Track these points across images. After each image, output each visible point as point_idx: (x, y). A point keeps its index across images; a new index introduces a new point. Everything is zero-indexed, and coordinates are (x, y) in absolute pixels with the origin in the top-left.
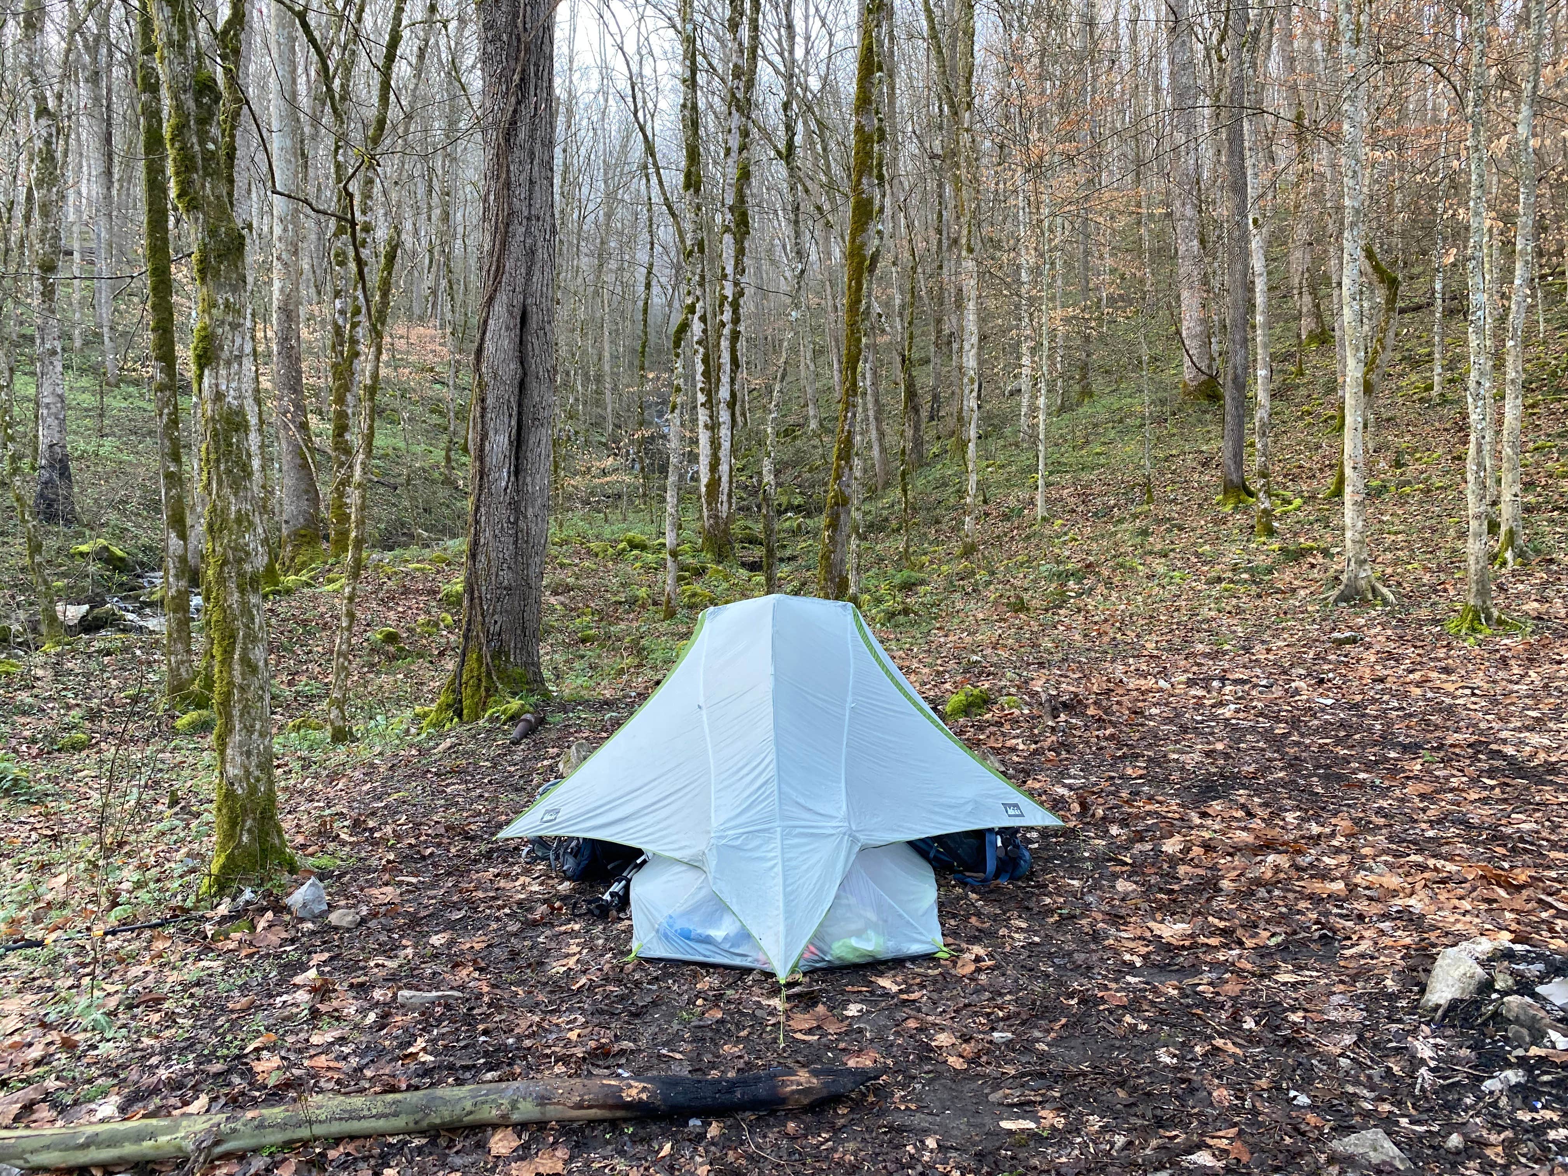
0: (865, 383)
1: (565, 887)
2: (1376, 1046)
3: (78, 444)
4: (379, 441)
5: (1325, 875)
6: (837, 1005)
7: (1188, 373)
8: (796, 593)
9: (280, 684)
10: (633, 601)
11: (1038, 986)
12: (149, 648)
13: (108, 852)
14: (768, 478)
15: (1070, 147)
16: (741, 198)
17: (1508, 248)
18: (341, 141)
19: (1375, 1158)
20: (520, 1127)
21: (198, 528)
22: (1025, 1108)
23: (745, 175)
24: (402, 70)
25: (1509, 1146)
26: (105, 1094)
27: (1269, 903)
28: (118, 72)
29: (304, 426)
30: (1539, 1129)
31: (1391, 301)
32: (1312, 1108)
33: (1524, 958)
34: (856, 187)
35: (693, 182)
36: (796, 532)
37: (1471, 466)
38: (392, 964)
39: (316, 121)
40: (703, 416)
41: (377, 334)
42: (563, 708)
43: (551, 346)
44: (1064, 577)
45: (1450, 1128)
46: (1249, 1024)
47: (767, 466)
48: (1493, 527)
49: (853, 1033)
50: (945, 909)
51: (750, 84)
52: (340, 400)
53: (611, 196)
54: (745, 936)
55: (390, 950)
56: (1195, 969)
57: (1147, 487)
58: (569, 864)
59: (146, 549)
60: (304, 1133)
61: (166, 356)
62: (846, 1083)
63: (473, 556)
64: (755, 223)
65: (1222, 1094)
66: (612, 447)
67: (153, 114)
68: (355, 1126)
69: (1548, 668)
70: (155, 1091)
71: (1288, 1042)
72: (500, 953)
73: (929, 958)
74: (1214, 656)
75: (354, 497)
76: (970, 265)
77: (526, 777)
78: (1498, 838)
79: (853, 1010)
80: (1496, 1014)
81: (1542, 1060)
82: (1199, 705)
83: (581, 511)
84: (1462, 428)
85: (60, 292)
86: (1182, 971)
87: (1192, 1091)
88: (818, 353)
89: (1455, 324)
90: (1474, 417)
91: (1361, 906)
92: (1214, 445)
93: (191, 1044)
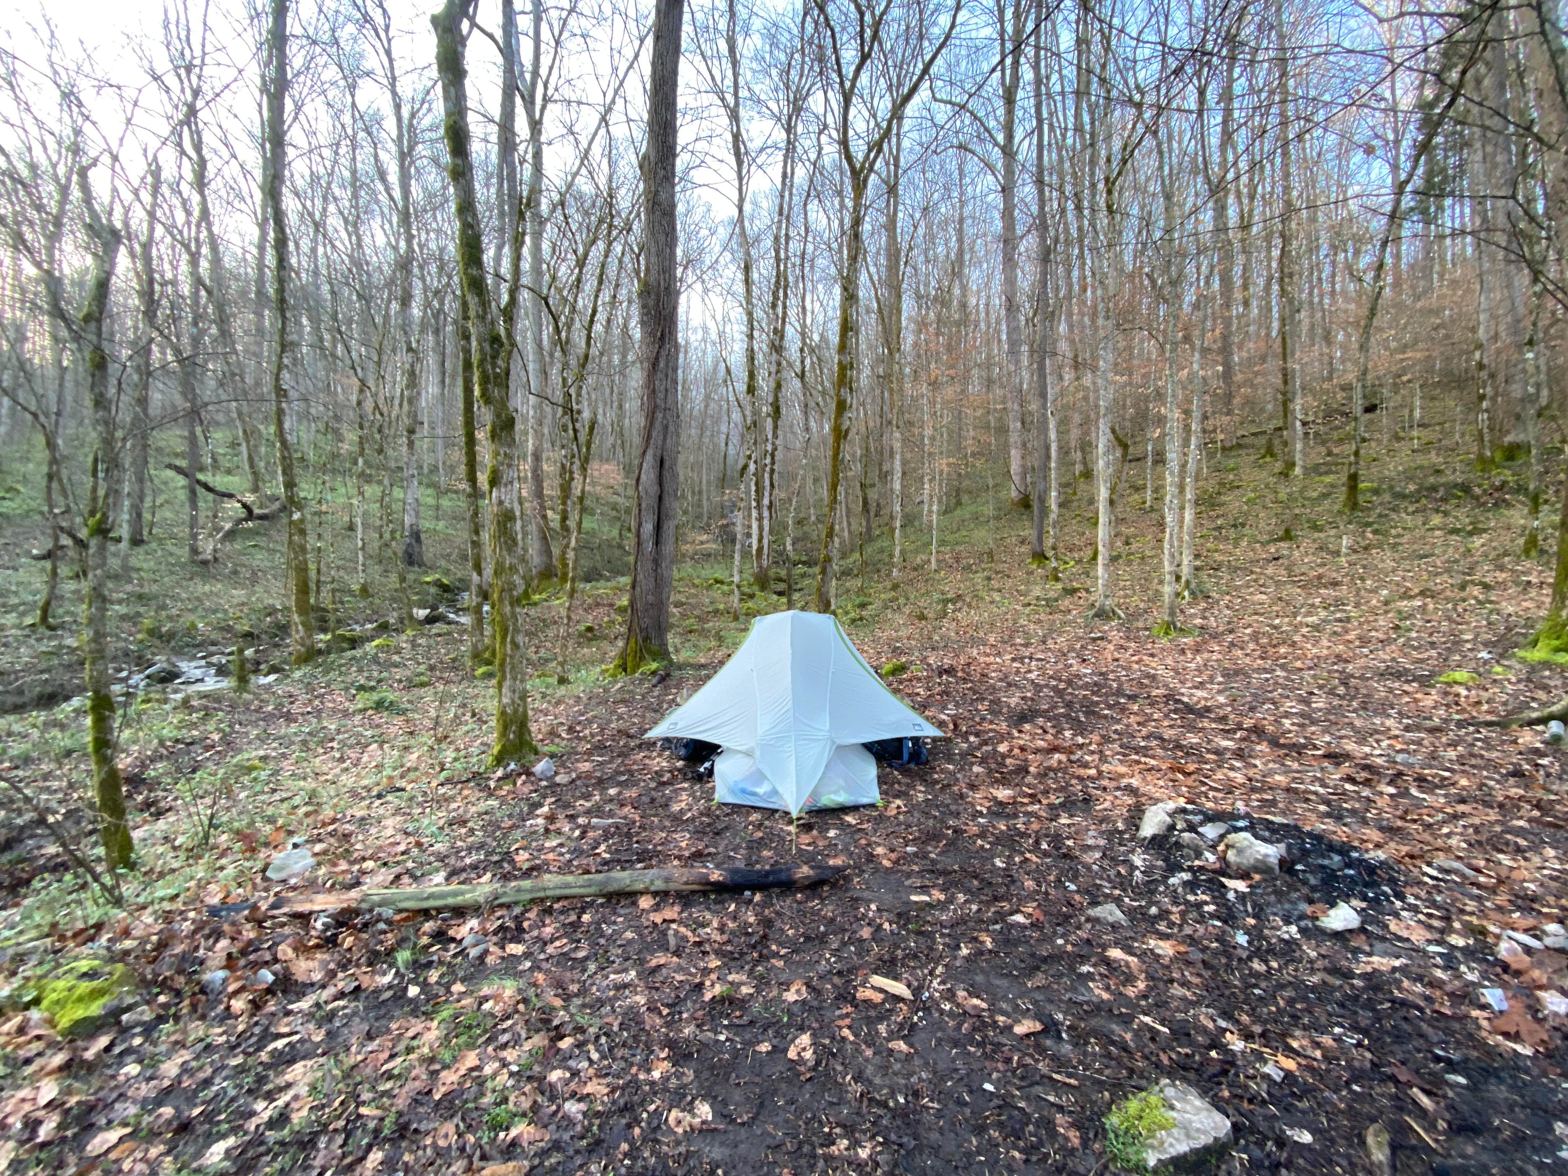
0: (841, 497)
1: (680, 764)
2: (1112, 859)
3: (426, 525)
4: (585, 525)
5: (1086, 765)
6: (824, 830)
7: (1014, 494)
8: (803, 609)
9: (531, 653)
10: (716, 611)
11: (931, 822)
12: (462, 632)
13: (439, 741)
14: (789, 547)
15: (952, 372)
16: (776, 398)
17: (1187, 428)
18: (565, 366)
19: (1111, 919)
20: (655, 894)
21: (489, 570)
22: (924, 889)
23: (779, 386)
24: (598, 328)
25: (1183, 914)
26: (437, 870)
27: (1056, 781)
28: (449, 328)
29: (544, 517)
30: (1199, 905)
31: (1124, 455)
32: (1078, 892)
33: (1192, 812)
34: (838, 395)
35: (751, 389)
36: (803, 575)
37: (1166, 546)
38: (588, 804)
39: (552, 355)
40: (754, 513)
41: (584, 469)
42: (680, 667)
43: (675, 476)
44: (946, 601)
45: (1151, 903)
46: (1044, 846)
47: (789, 541)
48: (1178, 578)
49: (832, 846)
50: (882, 780)
51: (782, 338)
52: (564, 503)
53: (708, 397)
54: (775, 792)
55: (587, 797)
56: (1015, 816)
57: (991, 554)
58: (682, 752)
59: (461, 580)
60: (541, 894)
61: (472, 479)
62: (829, 873)
63: (633, 587)
64: (784, 411)
65: (1030, 884)
66: (706, 529)
67: (467, 352)
68: (568, 892)
69: (1206, 655)
70: (463, 870)
71: (1065, 856)
72: (646, 800)
73: (873, 806)
74: (1026, 645)
75: (571, 555)
76: (897, 435)
77: (660, 704)
78: (1179, 747)
79: (832, 833)
80: (1177, 843)
81: (1201, 868)
82: (1018, 672)
83: (690, 563)
84: (1161, 525)
85: (417, 443)
86: (1008, 816)
87: (1013, 882)
88: (816, 480)
89: (1159, 468)
90: (1168, 519)
91: (1105, 783)
92: (1027, 532)
93: (482, 846)
